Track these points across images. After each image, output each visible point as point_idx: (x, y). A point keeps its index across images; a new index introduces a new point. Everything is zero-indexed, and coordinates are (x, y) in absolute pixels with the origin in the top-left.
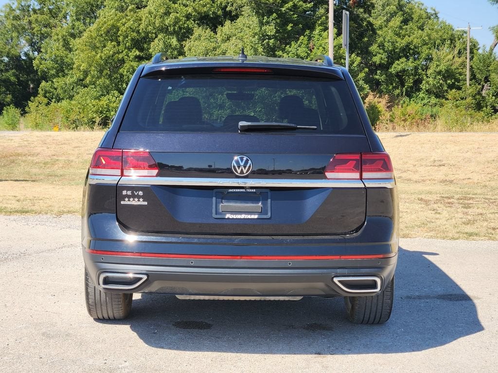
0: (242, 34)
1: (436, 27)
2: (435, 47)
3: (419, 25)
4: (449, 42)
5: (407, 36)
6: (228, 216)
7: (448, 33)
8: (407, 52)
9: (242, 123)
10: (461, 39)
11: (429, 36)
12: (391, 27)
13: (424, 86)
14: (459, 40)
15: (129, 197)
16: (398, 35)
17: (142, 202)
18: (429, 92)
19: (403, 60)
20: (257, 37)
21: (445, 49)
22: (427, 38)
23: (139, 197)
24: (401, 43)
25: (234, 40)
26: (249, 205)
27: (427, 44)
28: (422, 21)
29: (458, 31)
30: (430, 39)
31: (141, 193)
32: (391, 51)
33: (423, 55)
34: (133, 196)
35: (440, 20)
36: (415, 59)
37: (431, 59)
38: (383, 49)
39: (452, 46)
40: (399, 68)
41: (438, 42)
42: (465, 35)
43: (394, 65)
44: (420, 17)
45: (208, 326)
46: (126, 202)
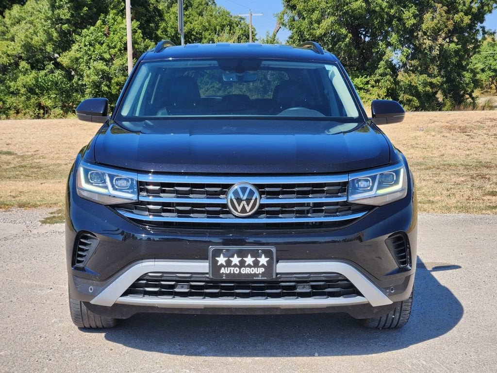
0: (32, 18)
1: (214, 13)
2: (216, 33)
3: (199, 11)
4: (228, 28)
5: (188, 23)
7: (226, 19)
10: (239, 26)
11: (209, 22)
12: (173, 13)
14: (237, 26)
20: (49, 21)
21: (225, 35)
22: (207, 24)
25: (23, 24)
27: (207, 30)
28: (201, 7)
29: (235, 17)
30: (210, 25)
32: (173, 37)
35: (218, 6)
38: (167, 35)
39: (232, 32)
41: (218, 28)
42: (242, 21)
44: (200, 3)
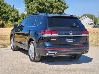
1: (11, 8)
5: (5, 9)
6: (69, 41)
8: (5, 12)
9: (69, 26)
13: (9, 19)
15: (53, 39)
16: (3, 9)
17: (55, 40)
18: (10, 20)
19: (5, 14)
21: (13, 12)
22: (9, 10)
23: (55, 39)
24: (4, 11)
26: (72, 40)
29: (15, 9)
31: (55, 38)
32: (2, 12)
33: (9, 13)
34: (54, 39)
35: (11, 6)
36: (7, 14)
37: (10, 14)
40: (4, 16)
41: (11, 11)
43: (3, 15)
44: (7, 6)
45: (53, 62)
46: (52, 40)
